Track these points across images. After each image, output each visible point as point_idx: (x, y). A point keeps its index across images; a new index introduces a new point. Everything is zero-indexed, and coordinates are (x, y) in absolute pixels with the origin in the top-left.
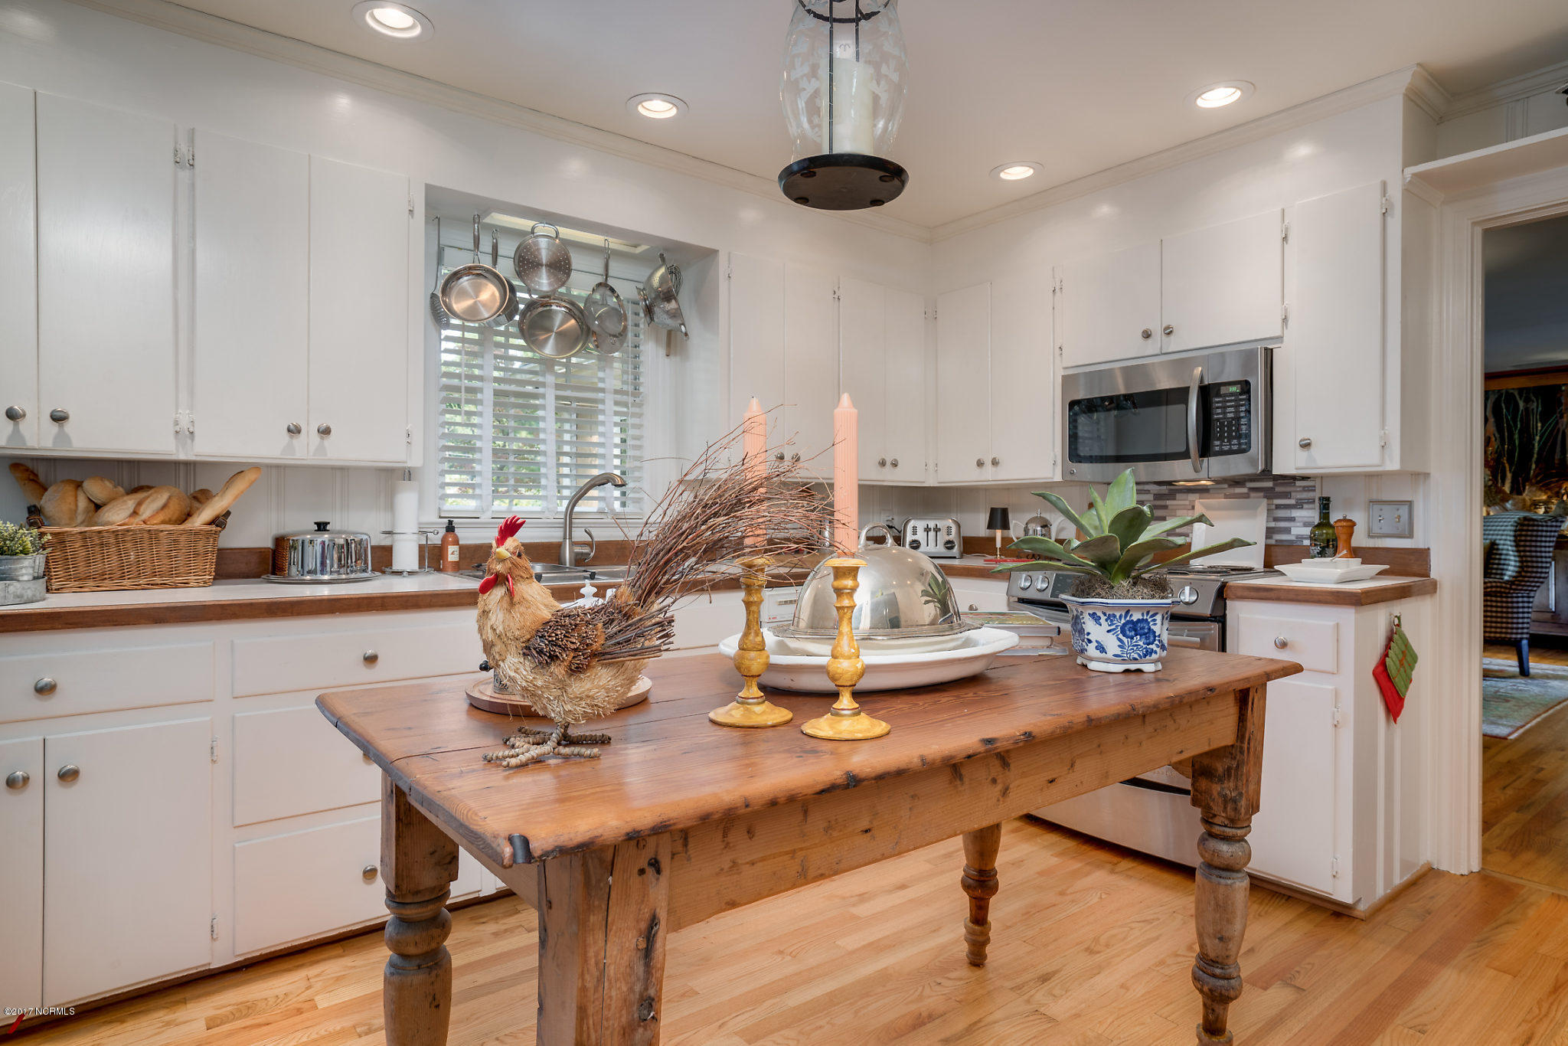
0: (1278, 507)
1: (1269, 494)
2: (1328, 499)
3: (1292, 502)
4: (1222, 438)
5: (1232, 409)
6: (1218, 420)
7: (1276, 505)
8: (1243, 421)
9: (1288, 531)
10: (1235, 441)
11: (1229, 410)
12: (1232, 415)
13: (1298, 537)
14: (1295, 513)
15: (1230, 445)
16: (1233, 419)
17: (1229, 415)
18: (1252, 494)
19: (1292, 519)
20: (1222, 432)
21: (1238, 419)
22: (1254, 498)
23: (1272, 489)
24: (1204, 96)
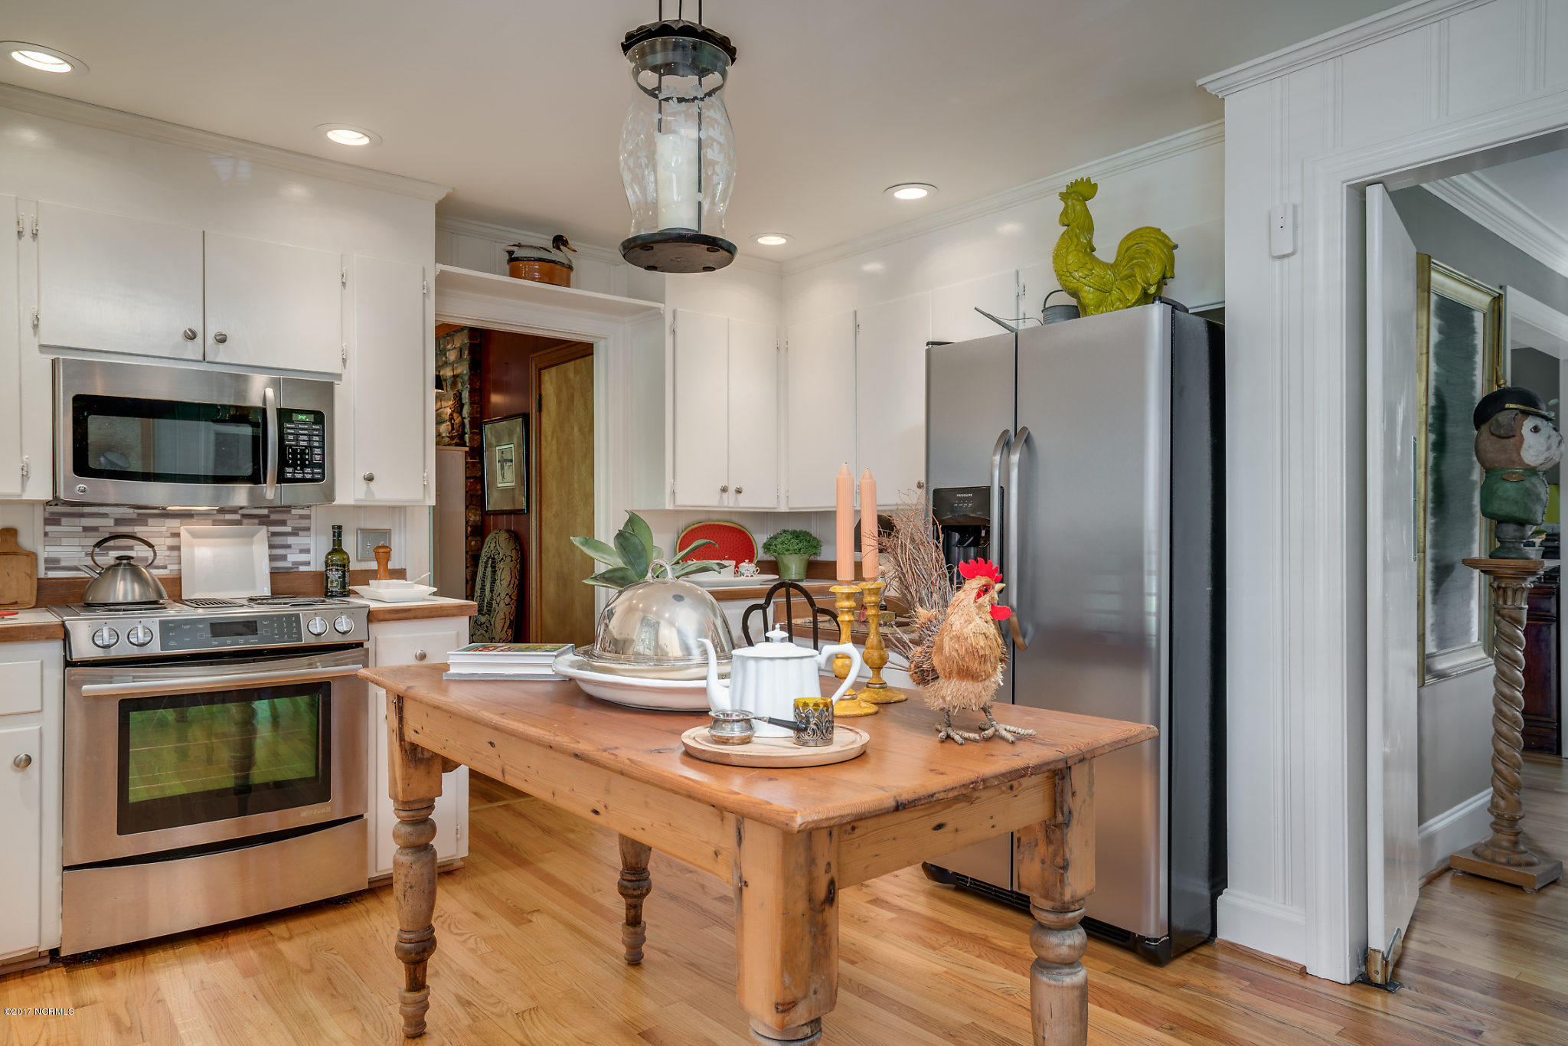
0: (274, 534)
1: (264, 520)
2: (340, 527)
3: (288, 529)
4: (294, 466)
5: (305, 438)
6: (290, 446)
7: (272, 533)
8: (317, 451)
9: (284, 558)
10: (308, 470)
11: (302, 438)
12: (305, 444)
13: (294, 563)
14: (290, 540)
15: (303, 473)
16: (306, 447)
17: (302, 443)
18: (245, 521)
19: (289, 547)
20: (295, 459)
21: (311, 448)
22: (248, 524)
23: (267, 516)
24: (334, 131)
